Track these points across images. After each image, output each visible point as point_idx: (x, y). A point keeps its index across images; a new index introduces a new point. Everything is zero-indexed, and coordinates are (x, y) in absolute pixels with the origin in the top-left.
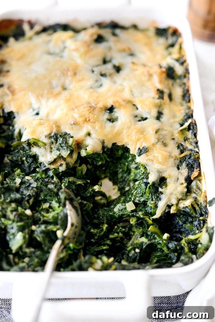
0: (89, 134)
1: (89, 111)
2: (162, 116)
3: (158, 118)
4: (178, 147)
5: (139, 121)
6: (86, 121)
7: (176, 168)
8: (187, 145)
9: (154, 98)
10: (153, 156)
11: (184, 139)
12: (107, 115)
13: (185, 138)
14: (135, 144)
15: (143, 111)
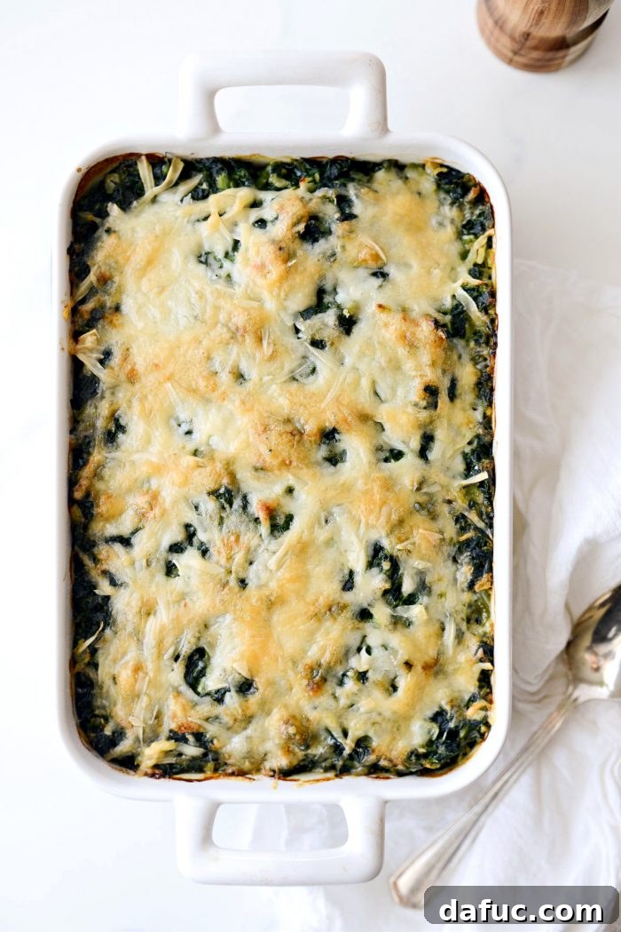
0: (290, 491)
1: (291, 444)
2: (431, 444)
3: (423, 453)
4: (457, 521)
5: (386, 460)
6: (286, 465)
7: (450, 563)
8: (473, 517)
9: (416, 405)
10: (411, 544)
11: (470, 504)
12: (323, 451)
13: (470, 501)
14: (378, 510)
15: (394, 438)
